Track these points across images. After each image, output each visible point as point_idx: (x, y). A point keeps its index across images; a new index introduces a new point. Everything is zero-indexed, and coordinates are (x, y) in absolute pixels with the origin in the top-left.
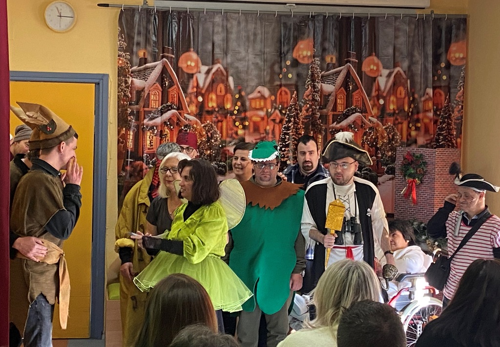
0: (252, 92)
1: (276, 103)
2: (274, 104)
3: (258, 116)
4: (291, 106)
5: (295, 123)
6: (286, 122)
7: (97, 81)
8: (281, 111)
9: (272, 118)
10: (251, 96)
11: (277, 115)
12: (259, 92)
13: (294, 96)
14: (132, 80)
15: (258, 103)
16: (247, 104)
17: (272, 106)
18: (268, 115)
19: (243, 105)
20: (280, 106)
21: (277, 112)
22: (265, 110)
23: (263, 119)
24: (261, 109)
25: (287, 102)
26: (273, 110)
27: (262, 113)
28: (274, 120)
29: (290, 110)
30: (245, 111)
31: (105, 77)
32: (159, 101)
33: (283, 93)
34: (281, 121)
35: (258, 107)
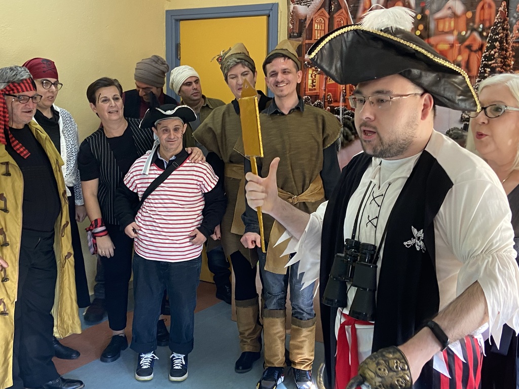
0: (439, 10)
1: (474, 22)
2: (471, 24)
3: (445, 42)
4: (496, 24)
5: (502, 49)
6: (488, 49)
8: (481, 34)
9: (467, 43)
10: (439, 15)
11: (475, 39)
12: (449, 8)
13: (501, 9)
15: (447, 24)
16: (432, 26)
17: (467, 24)
18: (461, 40)
19: (426, 28)
20: (481, 26)
21: (476, 34)
22: (456, 33)
23: (452, 46)
24: (450, 32)
25: (490, 20)
26: (469, 32)
27: (451, 38)
28: (469, 47)
29: (493, 31)
30: (429, 36)
32: (324, 30)
33: (486, 6)
34: (481, 48)
35: (446, 29)
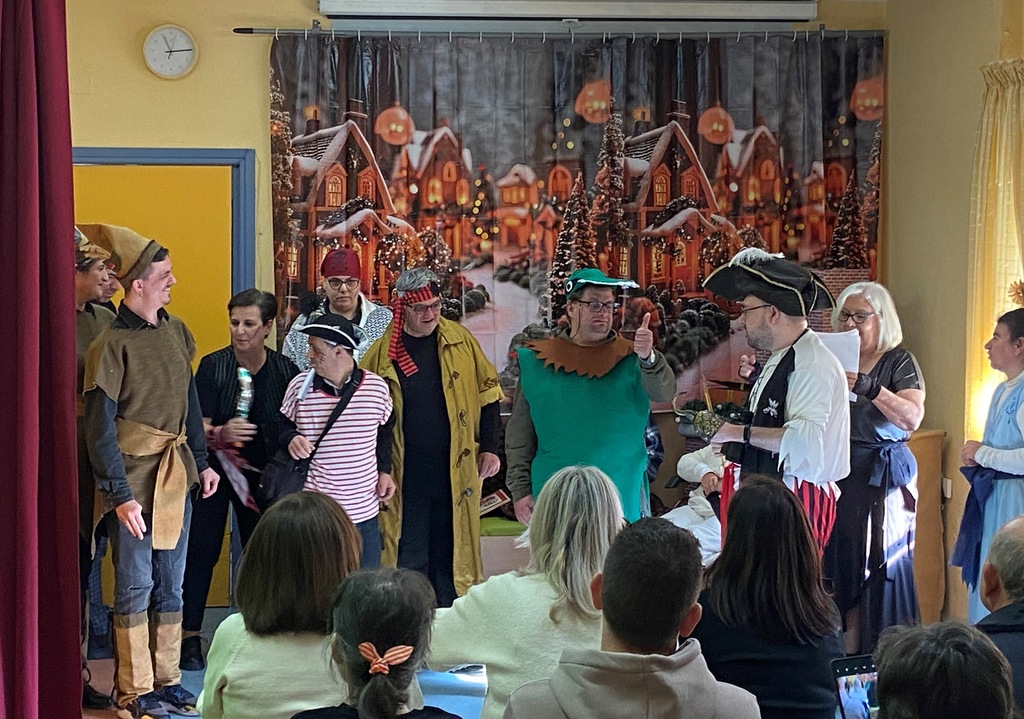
0: (504, 175)
1: (547, 193)
2: (544, 196)
3: (516, 216)
4: (573, 198)
5: (580, 227)
6: (566, 226)
7: (235, 161)
8: (555, 207)
9: (540, 219)
10: (502, 182)
11: (549, 214)
12: (517, 175)
13: (577, 180)
14: (294, 160)
15: (515, 194)
16: (497, 195)
17: (540, 198)
18: (533, 214)
19: (489, 197)
20: (555, 198)
21: (550, 208)
22: (527, 205)
23: (524, 221)
24: (521, 204)
25: (566, 192)
26: (542, 205)
27: (522, 212)
28: (543, 223)
29: (571, 206)
30: (493, 208)
31: (248, 154)
32: (342, 192)
33: (559, 175)
34: (556, 224)
35: (515, 201)
